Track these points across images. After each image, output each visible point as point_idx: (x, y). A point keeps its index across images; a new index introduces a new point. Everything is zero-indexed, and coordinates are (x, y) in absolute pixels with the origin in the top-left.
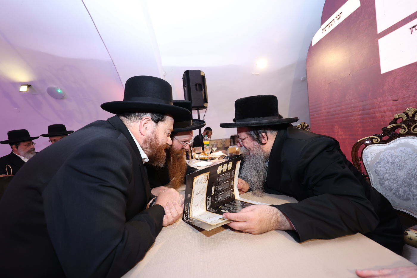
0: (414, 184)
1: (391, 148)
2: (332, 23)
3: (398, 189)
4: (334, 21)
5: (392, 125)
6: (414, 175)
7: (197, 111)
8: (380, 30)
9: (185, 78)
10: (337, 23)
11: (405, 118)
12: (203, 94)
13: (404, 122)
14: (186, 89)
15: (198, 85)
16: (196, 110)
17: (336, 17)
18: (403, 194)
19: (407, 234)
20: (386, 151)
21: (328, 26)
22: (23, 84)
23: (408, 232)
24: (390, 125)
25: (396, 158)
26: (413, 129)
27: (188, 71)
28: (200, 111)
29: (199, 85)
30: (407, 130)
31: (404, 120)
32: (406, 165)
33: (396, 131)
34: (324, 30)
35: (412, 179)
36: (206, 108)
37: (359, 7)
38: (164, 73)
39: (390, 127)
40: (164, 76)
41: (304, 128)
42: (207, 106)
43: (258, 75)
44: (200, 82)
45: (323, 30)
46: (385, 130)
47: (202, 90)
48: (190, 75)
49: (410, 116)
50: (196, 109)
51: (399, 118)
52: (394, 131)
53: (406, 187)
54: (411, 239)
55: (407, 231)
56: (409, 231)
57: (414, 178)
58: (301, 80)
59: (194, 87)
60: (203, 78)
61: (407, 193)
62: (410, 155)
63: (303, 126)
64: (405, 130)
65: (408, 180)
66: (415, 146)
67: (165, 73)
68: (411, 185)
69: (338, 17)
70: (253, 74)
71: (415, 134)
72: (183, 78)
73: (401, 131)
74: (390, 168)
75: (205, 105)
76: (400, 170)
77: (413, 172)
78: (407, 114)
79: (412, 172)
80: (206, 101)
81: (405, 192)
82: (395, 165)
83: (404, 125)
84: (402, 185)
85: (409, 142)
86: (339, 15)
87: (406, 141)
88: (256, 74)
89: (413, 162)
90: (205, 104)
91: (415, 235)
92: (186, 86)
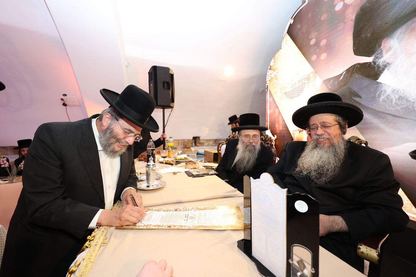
7: (162, 109)
9: (151, 73)
12: (171, 93)
14: (151, 85)
15: (165, 83)
19: (360, 249)
27: (156, 66)
28: (165, 110)
29: (168, 83)
36: (172, 107)
38: (126, 63)
40: (127, 66)
41: (267, 140)
43: (224, 81)
44: (169, 80)
47: (169, 88)
48: (157, 71)
50: (162, 107)
54: (363, 253)
55: (360, 245)
59: (162, 84)
60: (172, 76)
63: (266, 137)
67: (128, 63)
70: (220, 79)
72: (149, 73)
75: (172, 105)
80: (173, 101)
90: (171, 104)
91: (366, 250)
92: (152, 82)
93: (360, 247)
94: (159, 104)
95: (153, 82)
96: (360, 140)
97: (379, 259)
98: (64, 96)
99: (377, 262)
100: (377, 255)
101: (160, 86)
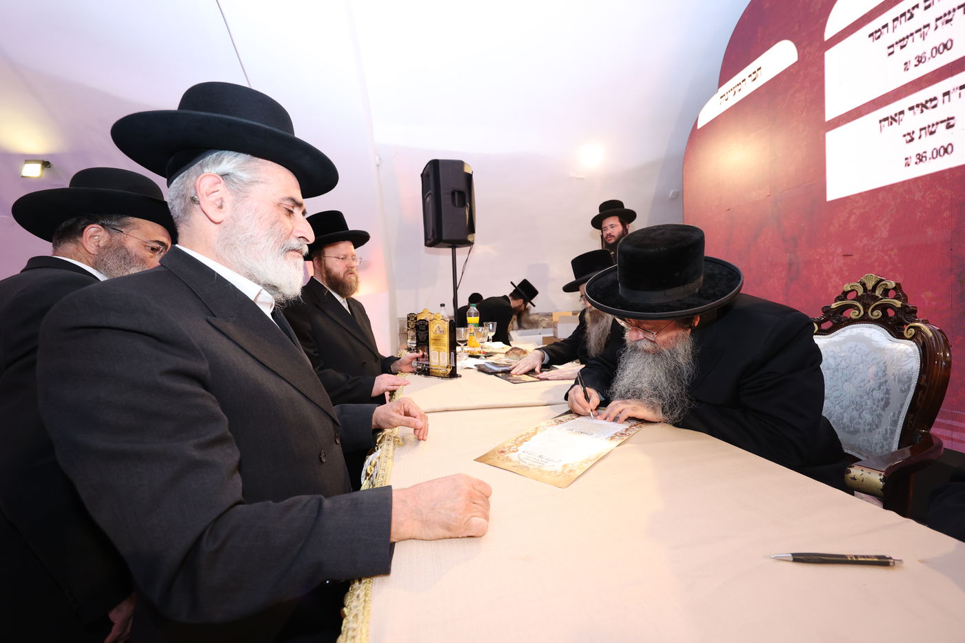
0: (867, 404)
1: (835, 344)
2: (740, 87)
3: (841, 413)
4: (744, 82)
5: (839, 303)
6: (868, 389)
7: (451, 249)
8: (831, 113)
9: (428, 176)
10: (750, 88)
11: (861, 291)
12: (467, 214)
13: (858, 299)
14: (428, 199)
15: (456, 193)
16: (449, 247)
17: (750, 76)
18: (849, 424)
20: (826, 349)
21: (732, 92)
22: (30, 159)
23: (852, 470)
24: (835, 301)
25: (841, 361)
26: (872, 311)
27: (438, 160)
28: (457, 249)
29: (461, 193)
30: (862, 313)
31: (859, 294)
32: (856, 374)
33: (845, 314)
34: (724, 98)
35: (865, 397)
36: (470, 244)
37: (796, 62)
38: (377, 158)
39: (836, 306)
40: (378, 166)
42: (473, 240)
44: (462, 186)
45: (721, 97)
46: (827, 310)
47: (464, 205)
48: (440, 170)
49: (868, 289)
50: (450, 245)
51: (852, 291)
52: (842, 314)
53: (855, 412)
54: (854, 479)
55: (850, 467)
56: (853, 467)
57: (868, 394)
58: (670, 196)
59: (450, 196)
60: (469, 177)
61: (855, 421)
62: (864, 357)
64: (859, 313)
65: (858, 399)
66: (874, 341)
67: (380, 159)
68: (862, 406)
69: (754, 76)
70: (572, 176)
71: (875, 320)
72: (422, 175)
73: (853, 314)
74: (831, 378)
75: (470, 239)
76: (846, 381)
77: (867, 385)
78: (864, 285)
79: (865, 385)
80: (472, 229)
81: (852, 419)
82: (840, 374)
83: (858, 304)
84: (849, 406)
85: (863, 333)
86: (754, 73)
87: (860, 331)
88: (578, 176)
89: (868, 368)
90: (470, 236)
91: (861, 473)
92: (429, 193)
93: (850, 469)
94: (444, 237)
95: (431, 192)
96: (883, 282)
97: (884, 486)
99: (880, 492)
100: (880, 480)
101: (446, 200)
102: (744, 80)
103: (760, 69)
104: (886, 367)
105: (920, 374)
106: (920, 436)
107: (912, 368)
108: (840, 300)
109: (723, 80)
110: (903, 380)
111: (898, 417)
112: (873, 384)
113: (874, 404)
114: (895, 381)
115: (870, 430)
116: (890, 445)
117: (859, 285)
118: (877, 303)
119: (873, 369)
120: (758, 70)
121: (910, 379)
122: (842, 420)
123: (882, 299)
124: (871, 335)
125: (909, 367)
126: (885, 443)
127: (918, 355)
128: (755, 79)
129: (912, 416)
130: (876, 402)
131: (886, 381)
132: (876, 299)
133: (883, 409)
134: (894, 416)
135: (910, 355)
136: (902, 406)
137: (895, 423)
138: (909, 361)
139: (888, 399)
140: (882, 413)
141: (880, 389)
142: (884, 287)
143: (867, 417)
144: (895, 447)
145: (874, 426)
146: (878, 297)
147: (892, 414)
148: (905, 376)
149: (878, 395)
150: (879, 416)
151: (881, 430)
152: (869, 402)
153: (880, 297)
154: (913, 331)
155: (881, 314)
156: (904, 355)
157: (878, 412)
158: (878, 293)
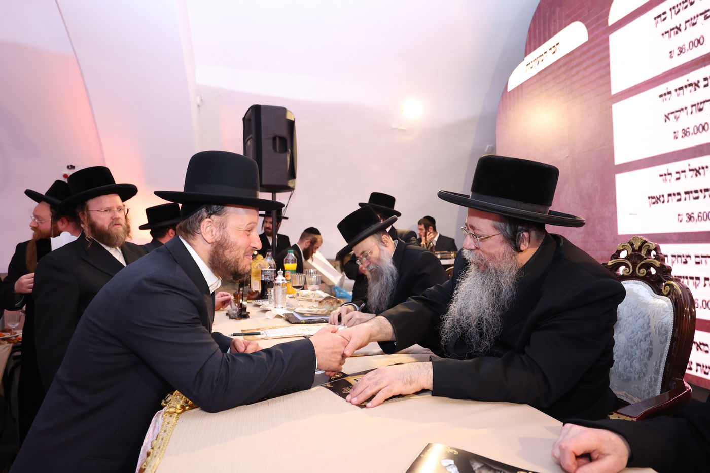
0: (636, 354)
2: (542, 58)
4: (546, 54)
5: (613, 261)
6: (636, 341)
8: (616, 88)
9: (249, 120)
10: (550, 59)
11: (630, 251)
12: (288, 159)
13: (628, 257)
14: (249, 143)
15: (278, 139)
16: (269, 191)
17: (550, 49)
21: (536, 62)
24: (611, 259)
26: (639, 269)
27: (260, 106)
28: (277, 193)
29: (283, 139)
30: (632, 270)
31: (629, 254)
32: (627, 326)
33: (619, 271)
34: (530, 66)
35: (635, 347)
36: (291, 189)
37: (587, 41)
38: (198, 99)
39: (611, 264)
40: (199, 106)
42: (294, 186)
43: (404, 130)
44: (284, 133)
45: (527, 65)
47: (285, 150)
48: (262, 116)
49: (636, 249)
51: (623, 250)
52: (616, 270)
53: (627, 361)
57: (637, 345)
59: (270, 142)
60: (291, 124)
61: (628, 369)
64: (630, 271)
65: (630, 349)
66: (641, 296)
67: (202, 100)
68: (633, 356)
69: (553, 50)
70: (394, 127)
71: (641, 277)
72: (244, 119)
73: (625, 271)
75: (290, 184)
77: (636, 336)
78: (632, 245)
79: (634, 336)
80: (292, 175)
81: (625, 368)
83: (628, 263)
84: (623, 356)
85: (632, 289)
86: (554, 47)
87: (630, 287)
88: (400, 128)
89: (637, 321)
90: (290, 181)
92: (250, 137)
94: (264, 182)
95: (253, 137)
96: (646, 244)
98: (70, 169)
101: (267, 145)
102: (545, 52)
103: (558, 44)
104: (649, 321)
105: (674, 327)
106: (675, 383)
107: (668, 321)
108: (615, 258)
109: (529, 50)
110: (661, 332)
111: (659, 366)
112: (640, 335)
113: (641, 354)
114: (656, 333)
115: (639, 378)
116: (654, 391)
117: (628, 245)
118: (643, 262)
119: (641, 321)
120: (545, 53)
121: (667, 332)
122: (618, 369)
123: (646, 258)
124: (638, 290)
125: (665, 321)
126: (650, 391)
127: (672, 310)
128: (554, 52)
129: (669, 364)
130: (643, 352)
131: (650, 333)
132: (641, 258)
133: (648, 359)
134: (656, 365)
135: (666, 310)
136: (662, 356)
137: (657, 371)
138: (665, 316)
139: (652, 349)
140: (648, 362)
141: (645, 340)
142: (647, 248)
143: (637, 365)
144: (658, 393)
145: (642, 375)
146: (643, 257)
147: (654, 363)
148: (663, 329)
149: (644, 345)
150: (646, 365)
151: (647, 378)
152: (638, 352)
153: (645, 257)
154: (668, 288)
155: (645, 272)
156: (662, 310)
157: (645, 362)
158: (643, 253)
